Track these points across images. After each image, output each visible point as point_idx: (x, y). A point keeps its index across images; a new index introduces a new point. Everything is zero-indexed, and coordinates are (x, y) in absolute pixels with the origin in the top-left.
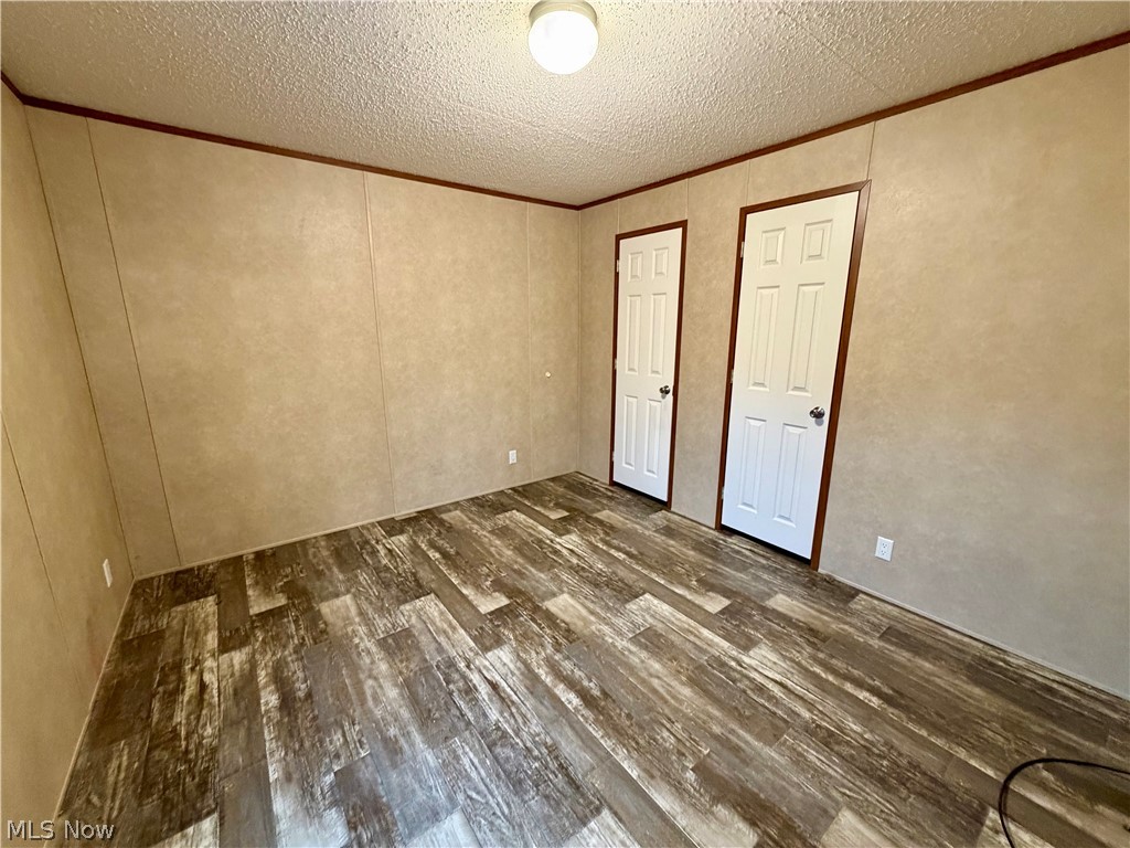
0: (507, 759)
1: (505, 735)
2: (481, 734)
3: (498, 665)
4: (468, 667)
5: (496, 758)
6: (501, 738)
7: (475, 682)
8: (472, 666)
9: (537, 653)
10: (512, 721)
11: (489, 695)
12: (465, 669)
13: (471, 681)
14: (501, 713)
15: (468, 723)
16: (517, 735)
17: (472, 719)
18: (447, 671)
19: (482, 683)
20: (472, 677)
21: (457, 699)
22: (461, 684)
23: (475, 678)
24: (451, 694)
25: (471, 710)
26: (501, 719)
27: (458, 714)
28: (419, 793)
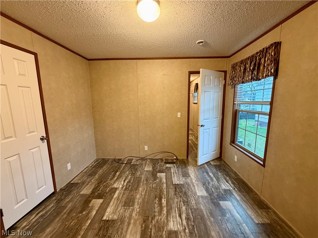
0: (185, 198)
1: (183, 202)
2: (189, 206)
3: (175, 223)
4: (185, 228)
5: (187, 199)
6: (185, 202)
7: (185, 221)
8: (184, 228)
9: (161, 219)
10: (180, 204)
11: (183, 214)
12: (187, 228)
13: (186, 222)
14: (182, 207)
15: (191, 210)
16: (181, 201)
17: (190, 210)
18: (193, 231)
19: (183, 219)
20: (185, 224)
21: (192, 218)
22: (190, 223)
23: (184, 222)
24: (194, 221)
25: (189, 213)
26: (183, 206)
27: (193, 214)
28: (205, 202)
